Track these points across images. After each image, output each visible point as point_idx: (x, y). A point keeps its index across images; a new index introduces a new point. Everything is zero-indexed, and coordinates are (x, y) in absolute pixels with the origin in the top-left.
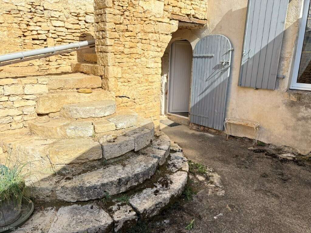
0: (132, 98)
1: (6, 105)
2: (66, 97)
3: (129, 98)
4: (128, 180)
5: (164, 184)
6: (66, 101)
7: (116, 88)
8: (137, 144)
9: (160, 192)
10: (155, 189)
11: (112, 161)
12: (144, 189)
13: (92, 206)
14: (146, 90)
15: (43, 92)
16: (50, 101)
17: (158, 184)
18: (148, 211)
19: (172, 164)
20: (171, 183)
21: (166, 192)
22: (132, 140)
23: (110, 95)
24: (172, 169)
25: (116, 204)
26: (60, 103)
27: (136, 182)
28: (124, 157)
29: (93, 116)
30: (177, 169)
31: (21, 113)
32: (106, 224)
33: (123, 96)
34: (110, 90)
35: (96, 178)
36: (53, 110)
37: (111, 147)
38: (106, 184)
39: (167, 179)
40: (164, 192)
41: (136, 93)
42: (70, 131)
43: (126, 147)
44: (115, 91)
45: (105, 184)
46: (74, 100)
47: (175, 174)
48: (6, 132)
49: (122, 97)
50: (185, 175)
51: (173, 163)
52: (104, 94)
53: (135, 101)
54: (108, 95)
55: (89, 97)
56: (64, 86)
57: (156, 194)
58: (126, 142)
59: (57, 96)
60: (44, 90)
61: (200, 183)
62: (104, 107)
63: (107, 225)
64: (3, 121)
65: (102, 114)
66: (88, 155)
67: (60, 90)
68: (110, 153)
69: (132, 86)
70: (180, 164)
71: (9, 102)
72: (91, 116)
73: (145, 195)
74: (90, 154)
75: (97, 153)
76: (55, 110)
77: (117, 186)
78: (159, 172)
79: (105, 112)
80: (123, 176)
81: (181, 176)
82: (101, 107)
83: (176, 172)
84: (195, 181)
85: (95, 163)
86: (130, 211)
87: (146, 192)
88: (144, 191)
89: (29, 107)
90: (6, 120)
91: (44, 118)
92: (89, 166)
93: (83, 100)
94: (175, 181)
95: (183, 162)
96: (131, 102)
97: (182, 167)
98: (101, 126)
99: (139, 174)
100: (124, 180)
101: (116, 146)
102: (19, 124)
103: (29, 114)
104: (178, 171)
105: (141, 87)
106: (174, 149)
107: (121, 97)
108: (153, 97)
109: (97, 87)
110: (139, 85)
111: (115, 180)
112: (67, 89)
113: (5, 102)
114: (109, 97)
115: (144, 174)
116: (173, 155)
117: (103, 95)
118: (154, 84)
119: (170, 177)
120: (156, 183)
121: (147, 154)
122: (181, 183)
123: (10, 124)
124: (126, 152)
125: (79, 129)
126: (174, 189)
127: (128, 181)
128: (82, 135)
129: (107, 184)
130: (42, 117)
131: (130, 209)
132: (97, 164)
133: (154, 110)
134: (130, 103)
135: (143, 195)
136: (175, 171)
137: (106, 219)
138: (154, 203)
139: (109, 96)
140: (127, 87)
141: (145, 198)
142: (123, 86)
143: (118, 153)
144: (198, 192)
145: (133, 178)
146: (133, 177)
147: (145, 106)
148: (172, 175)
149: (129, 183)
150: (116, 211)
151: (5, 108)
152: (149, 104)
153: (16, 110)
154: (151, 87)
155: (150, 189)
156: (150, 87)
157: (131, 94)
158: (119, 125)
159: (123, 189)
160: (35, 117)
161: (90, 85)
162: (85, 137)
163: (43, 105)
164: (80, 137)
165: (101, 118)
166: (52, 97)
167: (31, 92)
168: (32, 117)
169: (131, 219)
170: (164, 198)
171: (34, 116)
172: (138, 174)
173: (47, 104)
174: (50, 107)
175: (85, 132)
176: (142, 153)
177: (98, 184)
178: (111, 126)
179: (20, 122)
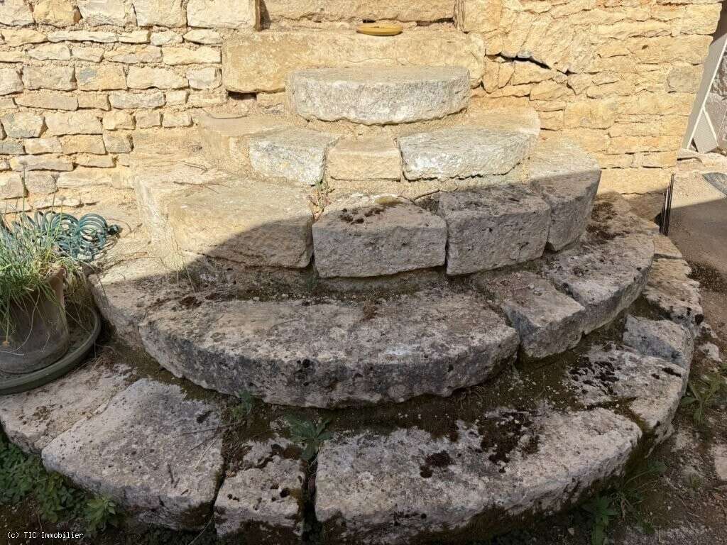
0: (559, 66)
1: (143, 55)
2: (304, 45)
3: (544, 66)
4: (335, 376)
5: (494, 441)
6: (305, 56)
7: (496, 23)
8: (461, 250)
9: (452, 468)
10: (443, 445)
11: (346, 286)
12: (405, 425)
13: (208, 414)
14: (635, 40)
15: (238, 24)
16: (256, 54)
17: (475, 429)
18: (348, 524)
19: (602, 364)
20: (532, 448)
21: (476, 480)
22: (438, 230)
23: (466, 48)
24: (587, 387)
25: (272, 442)
26: (287, 63)
27: (375, 391)
28: (395, 284)
29: (352, 115)
30: (607, 398)
31: (183, 83)
32: (185, 500)
33: (520, 56)
34: (466, 28)
35: (248, 331)
36: (264, 83)
37: (336, 241)
38: (255, 362)
39: (528, 424)
40: (465, 476)
41: (580, 49)
42: (258, 154)
43: (405, 250)
44: (488, 35)
45: (249, 361)
46: (331, 57)
47: (578, 418)
48: (150, 131)
49: (517, 58)
50: (620, 442)
51: (609, 365)
52: (439, 40)
53: (573, 80)
54: (456, 48)
55: (383, 49)
56: (322, 9)
57: (431, 468)
58: (404, 234)
59: (277, 40)
60: (241, 17)
61: (706, 489)
62: (391, 85)
63: (185, 505)
64: (141, 101)
65: (383, 114)
66: (262, 245)
67: (311, 23)
68: (335, 257)
69: (565, 16)
70: (639, 380)
71: (150, 48)
72: (345, 114)
73: (387, 454)
74: (266, 243)
75: (288, 248)
76: (271, 83)
77: (290, 383)
78: (517, 380)
79: (394, 108)
80: (322, 357)
81: (596, 440)
82: (381, 84)
83: (591, 408)
84: (689, 470)
85: (289, 278)
86: (285, 493)
87: (402, 443)
88: (399, 435)
89: (202, 66)
90: (148, 98)
91: (244, 105)
92: (272, 281)
93: (361, 58)
94: (552, 452)
95: (663, 375)
96: (551, 83)
97: (638, 393)
98: (348, 155)
99: (391, 371)
100: (319, 372)
101: (357, 240)
102: (180, 115)
103: (204, 87)
104: (606, 406)
105: (609, 22)
106: (665, 305)
107: (512, 59)
108: (666, 70)
109: (435, 18)
110: (602, 14)
111: (286, 361)
112: (331, 19)
113: (142, 46)
114: (460, 57)
115: (412, 374)
116: (638, 326)
117: (436, 46)
118: (680, 12)
119: (546, 422)
120: (470, 420)
121: (492, 297)
122: (573, 471)
123: (159, 110)
124: (402, 269)
125: (281, 153)
126: (517, 484)
127: (336, 381)
128: (291, 177)
129: (257, 364)
130: (240, 101)
131: (290, 486)
132: (297, 282)
133: (654, 127)
134: (545, 87)
135: (380, 448)
136: (589, 401)
137: (197, 481)
138: (388, 504)
139: (462, 52)
140: (544, 22)
141: (378, 465)
142: (527, 14)
143: (366, 266)
144: (665, 526)
145: (358, 375)
146: (361, 372)
147: (612, 107)
148: (564, 412)
149: (339, 386)
150: (250, 466)
151: (142, 64)
152: (635, 98)
153: (171, 71)
154: (663, 25)
155: (428, 435)
156: (657, 26)
157: (556, 51)
158: (416, 166)
159: (315, 399)
160: (218, 100)
161: (413, 7)
162: (297, 184)
163: (236, 64)
164: (285, 182)
165: (379, 129)
166: (260, 40)
167: (203, 19)
168: (211, 98)
169: (271, 523)
170: (449, 503)
171: (216, 97)
172: (387, 369)
173: (249, 61)
174: (255, 72)
175: (297, 168)
176: (478, 286)
177: (232, 353)
178: (385, 162)
179: (182, 108)
